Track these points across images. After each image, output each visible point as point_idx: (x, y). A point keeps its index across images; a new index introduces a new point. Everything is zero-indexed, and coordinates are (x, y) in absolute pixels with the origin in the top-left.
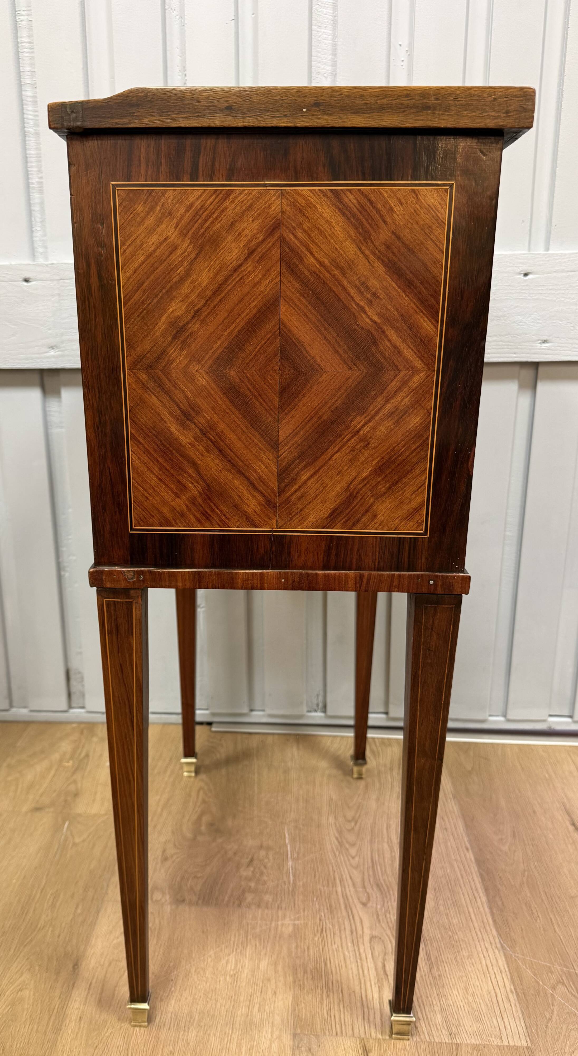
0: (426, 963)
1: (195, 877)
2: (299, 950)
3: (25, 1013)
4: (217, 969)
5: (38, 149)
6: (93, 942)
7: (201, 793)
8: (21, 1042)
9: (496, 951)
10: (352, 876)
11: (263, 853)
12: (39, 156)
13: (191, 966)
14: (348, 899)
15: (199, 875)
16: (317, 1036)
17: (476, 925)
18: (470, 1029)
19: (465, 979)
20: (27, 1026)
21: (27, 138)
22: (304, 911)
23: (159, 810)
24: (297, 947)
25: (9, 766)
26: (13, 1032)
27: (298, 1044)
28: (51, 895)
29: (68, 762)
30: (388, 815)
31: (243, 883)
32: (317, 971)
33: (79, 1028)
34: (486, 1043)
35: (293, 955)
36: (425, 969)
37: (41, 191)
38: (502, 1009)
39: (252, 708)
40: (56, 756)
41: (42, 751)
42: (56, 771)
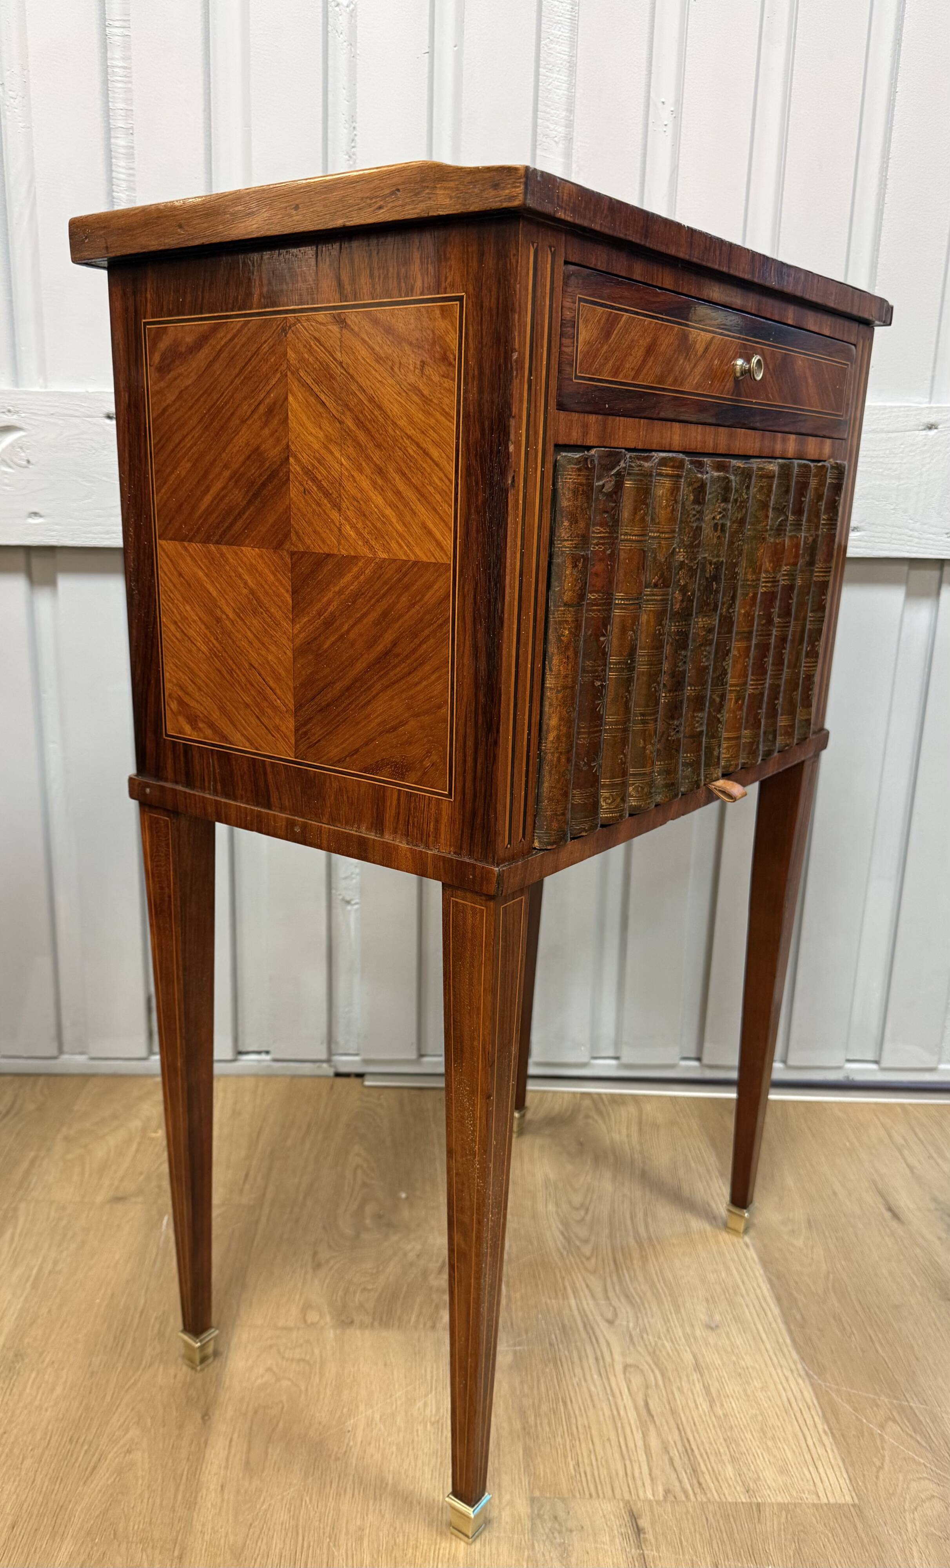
0: (705, 1400)
1: (365, 1289)
2: (526, 1387)
3: (140, 1482)
4: (412, 1415)
6: (227, 1383)
7: (359, 1172)
8: (140, 1522)
9: (800, 1381)
10: (589, 1283)
13: (373, 1412)
14: (587, 1316)
15: (370, 1287)
16: (563, 1500)
17: (768, 1347)
18: (774, 1484)
19: (760, 1418)
20: (145, 1500)
22: (527, 1332)
23: (301, 1198)
24: (522, 1382)
25: (67, 1139)
26: (126, 1509)
27: (539, 1510)
28: (156, 1318)
29: (155, 1132)
30: (631, 1199)
31: (434, 1296)
32: (554, 1413)
33: (223, 1500)
34: (797, 1501)
35: (518, 1392)
36: (704, 1407)
38: (815, 1456)
39: (423, 1053)
40: (136, 1124)
41: (115, 1117)
42: (139, 1144)
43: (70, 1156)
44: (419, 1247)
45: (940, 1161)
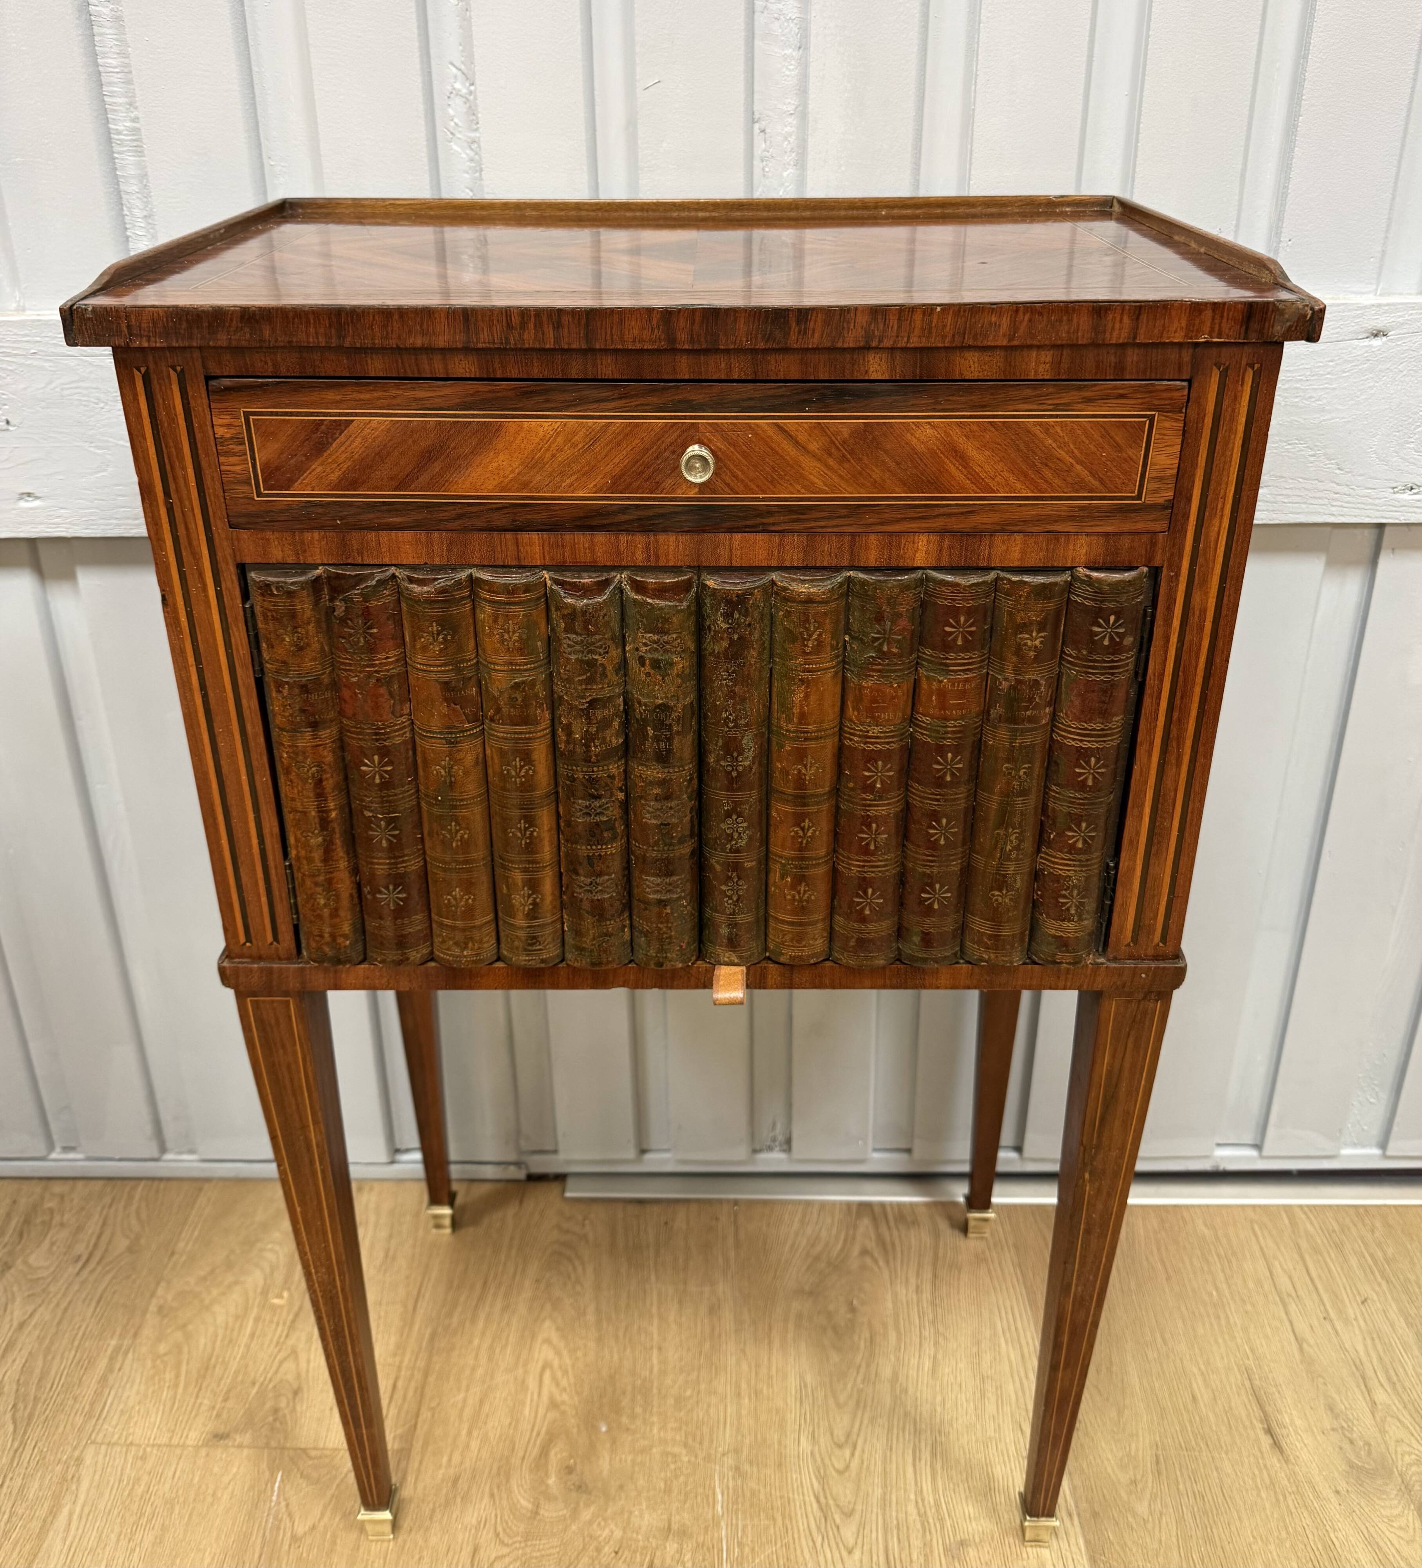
5: (124, 54)
11: (672, 1547)
12: (126, 70)
21: (96, 30)
37: (139, 151)
39: (645, 1147)
40: (255, 1278)
41: (229, 1265)
42: (257, 1320)
43: (162, 1348)
44: (618, 1534)
45: (1339, 1325)
